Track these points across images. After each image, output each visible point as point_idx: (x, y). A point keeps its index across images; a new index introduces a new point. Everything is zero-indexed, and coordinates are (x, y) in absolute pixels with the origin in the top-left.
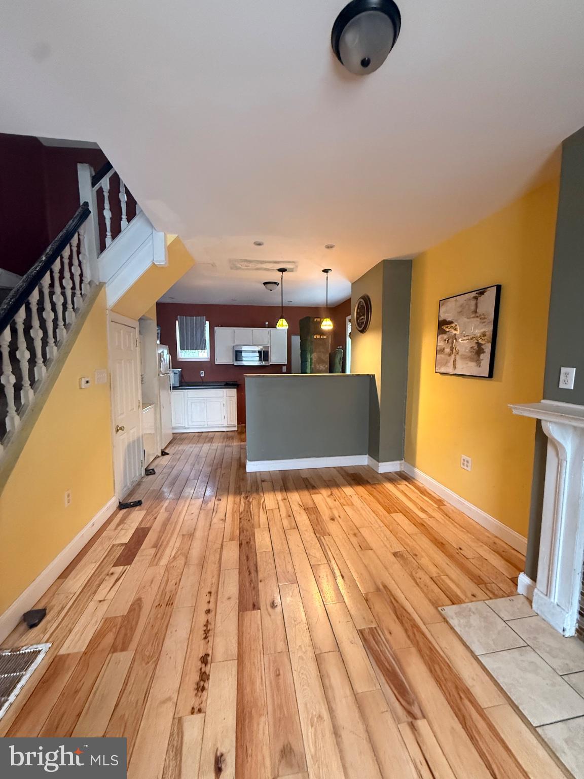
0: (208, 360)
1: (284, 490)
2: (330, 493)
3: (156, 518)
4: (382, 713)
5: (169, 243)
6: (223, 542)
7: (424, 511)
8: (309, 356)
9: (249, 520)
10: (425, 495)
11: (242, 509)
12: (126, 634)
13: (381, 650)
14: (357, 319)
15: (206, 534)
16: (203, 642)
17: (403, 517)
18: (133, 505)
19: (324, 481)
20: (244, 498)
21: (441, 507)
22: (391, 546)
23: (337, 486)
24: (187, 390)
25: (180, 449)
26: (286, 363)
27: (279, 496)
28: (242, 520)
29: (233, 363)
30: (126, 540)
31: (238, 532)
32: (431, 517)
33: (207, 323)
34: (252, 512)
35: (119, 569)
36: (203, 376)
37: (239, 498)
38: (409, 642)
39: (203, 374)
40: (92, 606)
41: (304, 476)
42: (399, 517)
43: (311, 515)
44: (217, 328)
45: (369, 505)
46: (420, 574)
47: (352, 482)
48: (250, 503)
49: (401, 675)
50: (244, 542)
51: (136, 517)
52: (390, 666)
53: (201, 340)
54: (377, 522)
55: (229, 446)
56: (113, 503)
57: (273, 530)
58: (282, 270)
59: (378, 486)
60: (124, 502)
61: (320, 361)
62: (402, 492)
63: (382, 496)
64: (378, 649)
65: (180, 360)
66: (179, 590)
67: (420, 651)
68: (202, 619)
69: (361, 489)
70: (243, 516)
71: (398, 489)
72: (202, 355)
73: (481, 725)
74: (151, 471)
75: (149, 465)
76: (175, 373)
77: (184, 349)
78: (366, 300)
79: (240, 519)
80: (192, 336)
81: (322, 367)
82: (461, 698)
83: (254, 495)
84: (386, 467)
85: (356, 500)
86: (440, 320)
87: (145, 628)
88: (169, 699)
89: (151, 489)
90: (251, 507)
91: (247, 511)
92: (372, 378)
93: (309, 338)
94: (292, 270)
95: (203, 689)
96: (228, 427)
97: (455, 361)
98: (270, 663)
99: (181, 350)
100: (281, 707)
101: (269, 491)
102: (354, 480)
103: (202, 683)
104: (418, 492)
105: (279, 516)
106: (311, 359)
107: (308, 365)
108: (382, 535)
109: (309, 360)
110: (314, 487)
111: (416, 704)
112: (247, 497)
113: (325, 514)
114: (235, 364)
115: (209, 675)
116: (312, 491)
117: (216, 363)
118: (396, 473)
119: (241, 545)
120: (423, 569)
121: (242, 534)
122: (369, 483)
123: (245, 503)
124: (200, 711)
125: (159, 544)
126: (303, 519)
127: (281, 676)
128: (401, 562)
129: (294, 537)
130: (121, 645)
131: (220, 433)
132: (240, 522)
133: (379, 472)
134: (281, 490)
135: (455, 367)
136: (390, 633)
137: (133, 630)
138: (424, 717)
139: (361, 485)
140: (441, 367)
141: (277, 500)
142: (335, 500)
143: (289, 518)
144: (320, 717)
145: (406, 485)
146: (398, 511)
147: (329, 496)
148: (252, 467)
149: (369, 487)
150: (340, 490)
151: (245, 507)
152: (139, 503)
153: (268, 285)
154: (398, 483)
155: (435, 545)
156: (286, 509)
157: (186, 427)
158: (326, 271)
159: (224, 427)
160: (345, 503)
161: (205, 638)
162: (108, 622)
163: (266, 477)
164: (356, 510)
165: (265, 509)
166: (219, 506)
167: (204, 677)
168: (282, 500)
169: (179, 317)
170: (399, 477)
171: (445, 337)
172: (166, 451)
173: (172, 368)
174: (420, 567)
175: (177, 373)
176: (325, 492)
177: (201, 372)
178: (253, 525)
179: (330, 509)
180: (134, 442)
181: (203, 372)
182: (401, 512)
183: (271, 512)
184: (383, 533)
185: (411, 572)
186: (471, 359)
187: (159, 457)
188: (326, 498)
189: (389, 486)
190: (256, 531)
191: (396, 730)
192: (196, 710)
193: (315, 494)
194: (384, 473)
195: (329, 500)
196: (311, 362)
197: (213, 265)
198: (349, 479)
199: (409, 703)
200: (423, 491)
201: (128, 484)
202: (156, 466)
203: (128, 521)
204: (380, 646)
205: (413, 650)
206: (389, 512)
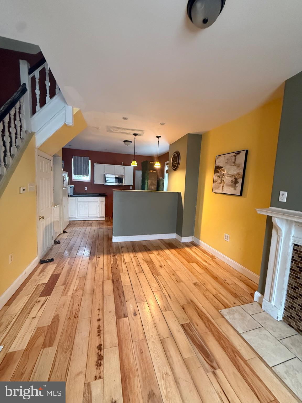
0: (90, 181)
1: (134, 252)
2: (158, 253)
3: (63, 269)
4: (199, 368)
5: (74, 113)
6: (103, 281)
7: (206, 262)
8: (146, 181)
9: (117, 268)
10: (205, 254)
11: (112, 262)
12: (51, 337)
13: (194, 335)
14: (172, 163)
15: (93, 276)
16: (97, 338)
17: (196, 265)
18: (49, 261)
19: (155, 247)
20: (112, 256)
21: (214, 259)
22: (192, 280)
23: (162, 249)
24: (77, 197)
25: (73, 229)
26: (132, 185)
27: (132, 255)
28: (113, 268)
29: (104, 184)
30: (46, 281)
31: (111, 275)
32: (209, 264)
33: (90, 161)
34: (118, 263)
35: (43, 298)
36: (87, 190)
37: (110, 257)
38: (207, 329)
39: (87, 189)
40: (28, 321)
41: (144, 244)
42: (194, 265)
43: (150, 265)
44: (96, 164)
45: (178, 259)
46: (208, 294)
47: (169, 247)
48: (116, 259)
49: (206, 347)
50: (115, 280)
51: (51, 269)
52: (199, 342)
53: (86, 170)
54: (184, 268)
55: (101, 228)
56: (36, 260)
57: (130, 273)
58: (135, 135)
59: (182, 249)
60: (43, 260)
61: (152, 184)
62: (194, 252)
63: (184, 254)
64: (192, 334)
65: (73, 180)
66: (81, 309)
67: (213, 334)
68: (96, 324)
69: (173, 251)
70: (113, 266)
71: (192, 251)
72: (86, 178)
73: (247, 369)
74: (58, 242)
75: (56, 238)
76: (70, 188)
77: (76, 175)
78: (178, 154)
79: (112, 267)
80: (81, 168)
81: (153, 187)
82: (236, 356)
83: (118, 255)
84: (185, 240)
85: (171, 256)
86: (216, 165)
87: (63, 332)
88: (81, 372)
89: (59, 252)
90: (117, 261)
91: (115, 263)
92: (179, 194)
93: (147, 172)
94: (140, 135)
95: (100, 365)
96: (100, 218)
97: (223, 187)
98: (136, 347)
99: (74, 175)
100: (145, 371)
101: (126, 252)
102: (170, 246)
103: (99, 361)
104: (202, 252)
105: (133, 266)
106: (148, 183)
107: (146, 186)
108: (187, 274)
109: (146, 183)
110: (149, 250)
111: (214, 361)
112: (114, 256)
113: (157, 265)
114: (105, 184)
115: (103, 357)
116: (149, 252)
117: (94, 183)
118: (190, 242)
119: (113, 282)
120: (209, 291)
121: (113, 276)
122: (177, 248)
123: (113, 259)
124: (100, 377)
125: (67, 283)
126: (145, 267)
127: (144, 353)
128: (198, 288)
129: (142, 277)
130: (48, 343)
131: (96, 221)
132: (112, 269)
133: (182, 242)
134: (132, 252)
135: (223, 190)
136: (197, 325)
137: (55, 333)
138: (219, 368)
139: (173, 249)
140: (216, 189)
141: (131, 257)
142: (161, 257)
143: (138, 266)
144: (167, 374)
145: (195, 248)
146: (194, 262)
147: (158, 255)
148: (116, 239)
149: (178, 250)
150: (163, 251)
151: (113, 261)
152: (52, 260)
153: (126, 142)
154: (191, 247)
155: (213, 278)
156: (136, 262)
157: (76, 217)
158: (158, 137)
159: (98, 218)
160: (166, 258)
161: (99, 335)
162: (39, 330)
163: (124, 245)
164: (172, 262)
165: (125, 262)
166: (99, 261)
167: (100, 358)
168: (133, 257)
169: (73, 156)
170: (192, 245)
171: (218, 174)
172: (66, 231)
173: (70, 185)
174: (207, 290)
175: (72, 188)
176: (155, 253)
177: (86, 187)
178: (119, 271)
179: (159, 261)
180: (48, 226)
181: (87, 187)
182: (195, 262)
183: (128, 263)
184: (187, 273)
185: (204, 293)
186: (232, 186)
187: (61, 234)
188: (156, 255)
189: (187, 249)
190: (121, 274)
191: (206, 376)
192: (98, 377)
193: (150, 253)
194: (184, 243)
195: (158, 257)
196: (147, 184)
197: (98, 128)
198: (167, 245)
199: (211, 362)
200: (204, 252)
201: (45, 249)
202: (61, 239)
203: (46, 270)
204: (193, 332)
205: (210, 333)
206: (189, 263)
